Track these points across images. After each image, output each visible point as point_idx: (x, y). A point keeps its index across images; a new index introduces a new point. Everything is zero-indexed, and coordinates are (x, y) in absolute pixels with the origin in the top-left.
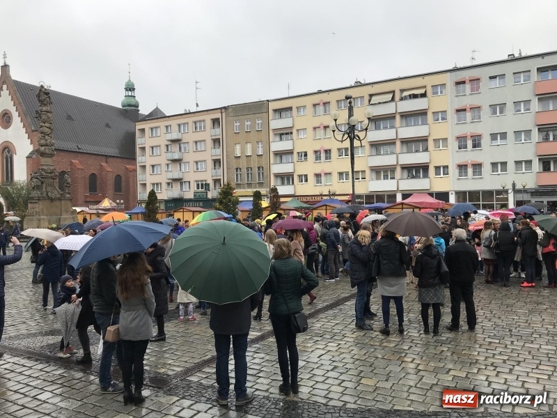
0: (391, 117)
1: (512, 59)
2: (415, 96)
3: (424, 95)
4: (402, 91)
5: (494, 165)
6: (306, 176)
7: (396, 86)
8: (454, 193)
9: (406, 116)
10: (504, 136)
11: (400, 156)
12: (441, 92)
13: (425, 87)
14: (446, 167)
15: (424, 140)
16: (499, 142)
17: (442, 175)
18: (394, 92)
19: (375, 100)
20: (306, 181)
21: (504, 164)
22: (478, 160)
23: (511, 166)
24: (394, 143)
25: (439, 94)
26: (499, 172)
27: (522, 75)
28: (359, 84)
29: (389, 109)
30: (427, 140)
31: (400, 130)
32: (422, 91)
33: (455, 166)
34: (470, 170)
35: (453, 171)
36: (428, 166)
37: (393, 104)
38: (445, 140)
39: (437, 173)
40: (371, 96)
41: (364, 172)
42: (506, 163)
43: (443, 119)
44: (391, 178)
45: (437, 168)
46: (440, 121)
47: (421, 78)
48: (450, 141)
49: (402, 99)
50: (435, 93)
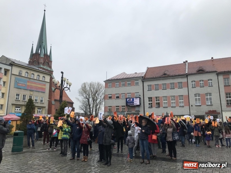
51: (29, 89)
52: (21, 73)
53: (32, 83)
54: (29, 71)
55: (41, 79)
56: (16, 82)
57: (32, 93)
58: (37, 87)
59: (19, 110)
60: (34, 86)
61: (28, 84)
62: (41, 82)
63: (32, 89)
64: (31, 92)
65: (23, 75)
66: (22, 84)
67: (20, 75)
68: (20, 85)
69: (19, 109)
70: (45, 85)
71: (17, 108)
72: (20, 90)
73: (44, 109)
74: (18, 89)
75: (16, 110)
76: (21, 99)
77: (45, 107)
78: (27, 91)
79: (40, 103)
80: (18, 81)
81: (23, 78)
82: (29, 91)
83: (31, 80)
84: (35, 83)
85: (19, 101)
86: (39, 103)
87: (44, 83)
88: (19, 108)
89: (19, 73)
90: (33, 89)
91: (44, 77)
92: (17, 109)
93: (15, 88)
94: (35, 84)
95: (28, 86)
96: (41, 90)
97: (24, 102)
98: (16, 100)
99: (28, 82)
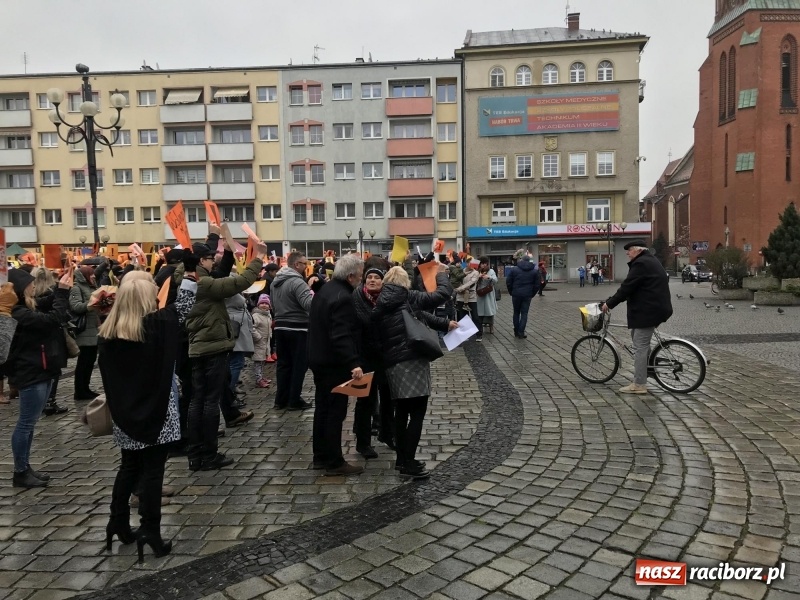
0: (198, 127)
1: (360, 64)
2: (234, 100)
3: (246, 99)
4: (215, 89)
5: (340, 207)
6: (58, 212)
7: (206, 81)
8: (288, 243)
9: (220, 127)
10: (351, 166)
11: (212, 187)
12: (271, 98)
13: (247, 87)
14: (277, 207)
15: (246, 165)
16: (345, 176)
17: (272, 218)
18: (201, 89)
19: (173, 97)
20: (59, 220)
21: (351, 206)
22: (320, 199)
23: (359, 209)
24: (203, 168)
25: (268, 100)
26: (346, 217)
27: (372, 88)
28: (148, 69)
29: (195, 114)
30: (250, 166)
31: (212, 148)
32: (243, 93)
33: (290, 206)
34: (309, 213)
35: (287, 212)
36: (253, 204)
37: (201, 107)
38: (276, 167)
39: (266, 214)
40: (167, 91)
41: (157, 209)
42: (353, 205)
43: (273, 137)
44: (201, 220)
45: (266, 208)
46: (269, 139)
47: (241, 74)
48: (282, 169)
49: (214, 101)
50: (261, 98)
51: (540, 128)
52: (501, 78)
53: (548, 104)
54: (530, 61)
55: (593, 78)
56: (485, 117)
57: (552, 143)
58: (576, 114)
59: (507, 214)
60: (559, 115)
61: (532, 111)
62: (593, 90)
63: (552, 128)
64: (550, 142)
65: (509, 82)
66: (507, 118)
67: (497, 86)
68: (500, 125)
69: (507, 210)
70: (613, 98)
71: (499, 210)
72: (502, 140)
73: (619, 199)
74: (493, 141)
75: (499, 214)
76: (508, 174)
77: (623, 192)
78: (532, 138)
79: (598, 177)
80: (489, 112)
81: (508, 94)
82: (541, 137)
83: (546, 93)
84: (563, 101)
85: (505, 181)
86: (592, 180)
87: (608, 90)
88: (511, 206)
89: (494, 77)
90: (559, 127)
91: (608, 63)
92: (503, 213)
93: (482, 139)
94: (564, 103)
95: (534, 118)
96: (595, 125)
97: (524, 184)
98: (490, 181)
99: (532, 103)
